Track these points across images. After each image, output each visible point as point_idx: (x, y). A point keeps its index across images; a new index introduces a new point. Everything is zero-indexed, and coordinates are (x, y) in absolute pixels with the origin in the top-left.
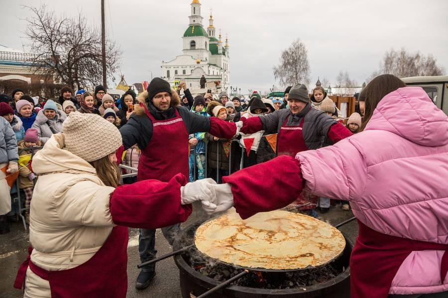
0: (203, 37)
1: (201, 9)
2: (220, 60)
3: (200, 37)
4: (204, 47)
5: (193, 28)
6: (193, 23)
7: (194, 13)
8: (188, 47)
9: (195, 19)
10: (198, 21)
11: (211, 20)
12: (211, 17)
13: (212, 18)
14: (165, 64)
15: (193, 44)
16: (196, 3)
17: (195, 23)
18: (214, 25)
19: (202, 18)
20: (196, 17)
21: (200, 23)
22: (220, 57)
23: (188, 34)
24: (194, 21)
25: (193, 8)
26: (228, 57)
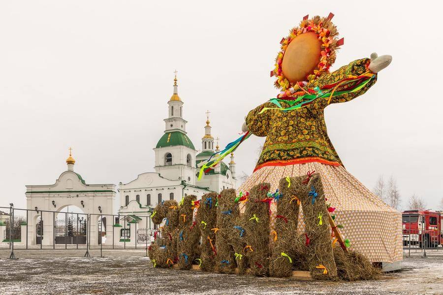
0: (182, 146)
1: (183, 109)
2: (218, 181)
3: (178, 147)
4: (185, 162)
5: (169, 136)
6: (170, 128)
7: (172, 115)
8: (162, 162)
9: (173, 123)
10: (177, 126)
11: (208, 127)
12: (208, 123)
13: (209, 125)
14: (123, 187)
15: (169, 158)
16: (174, 100)
17: (173, 128)
18: (213, 135)
19: (185, 122)
20: (175, 119)
21: (180, 128)
22: (217, 177)
23: (162, 144)
24: (172, 126)
25: (171, 108)
26: (233, 178)
